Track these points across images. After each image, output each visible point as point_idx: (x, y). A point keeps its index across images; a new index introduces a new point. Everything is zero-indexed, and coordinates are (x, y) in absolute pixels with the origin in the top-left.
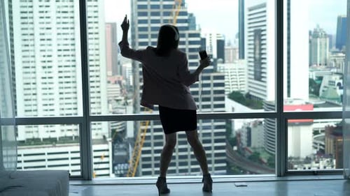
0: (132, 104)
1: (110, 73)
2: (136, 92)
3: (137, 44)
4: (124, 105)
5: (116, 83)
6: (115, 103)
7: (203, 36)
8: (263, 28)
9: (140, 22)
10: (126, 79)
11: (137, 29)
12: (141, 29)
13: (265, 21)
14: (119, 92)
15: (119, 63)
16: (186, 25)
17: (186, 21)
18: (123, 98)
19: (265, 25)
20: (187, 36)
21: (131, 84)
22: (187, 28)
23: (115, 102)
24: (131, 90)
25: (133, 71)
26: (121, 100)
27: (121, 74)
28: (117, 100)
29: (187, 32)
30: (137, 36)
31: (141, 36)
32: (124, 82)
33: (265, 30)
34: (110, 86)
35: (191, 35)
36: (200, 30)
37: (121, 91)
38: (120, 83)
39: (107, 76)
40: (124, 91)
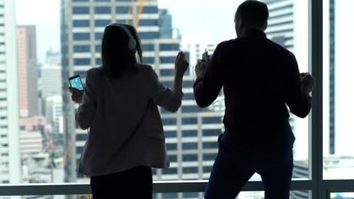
0: (62, 166)
1: (25, 113)
2: (70, 144)
3: (71, 62)
4: (49, 167)
5: (34, 129)
6: (33, 165)
7: (183, 48)
8: (287, 35)
9: (77, 24)
10: (52, 123)
11: (70, 37)
12: (78, 36)
13: (291, 22)
14: (41, 145)
15: (40, 95)
16: (155, 29)
17: (155, 23)
18: (47, 155)
19: (291, 30)
20: (157, 48)
21: (61, 130)
22: (156, 35)
23: (34, 161)
24: (60, 142)
25: (65, 109)
26: (42, 159)
27: (44, 113)
28: (37, 160)
29: (157, 42)
30: (71, 49)
31: (78, 49)
32: (48, 127)
33: (291, 38)
34: (25, 134)
35: (164, 47)
36: (180, 37)
37: (43, 142)
38: (41, 129)
39: (20, 117)
40: (50, 143)
